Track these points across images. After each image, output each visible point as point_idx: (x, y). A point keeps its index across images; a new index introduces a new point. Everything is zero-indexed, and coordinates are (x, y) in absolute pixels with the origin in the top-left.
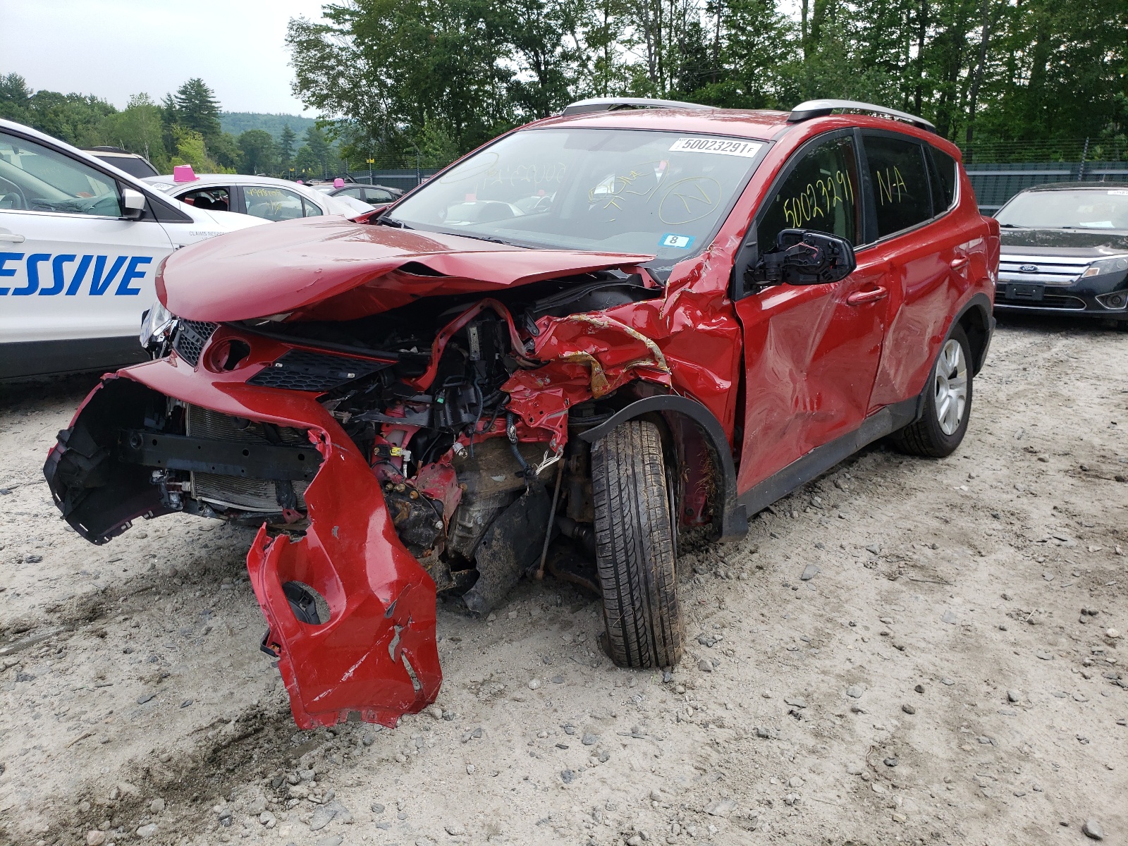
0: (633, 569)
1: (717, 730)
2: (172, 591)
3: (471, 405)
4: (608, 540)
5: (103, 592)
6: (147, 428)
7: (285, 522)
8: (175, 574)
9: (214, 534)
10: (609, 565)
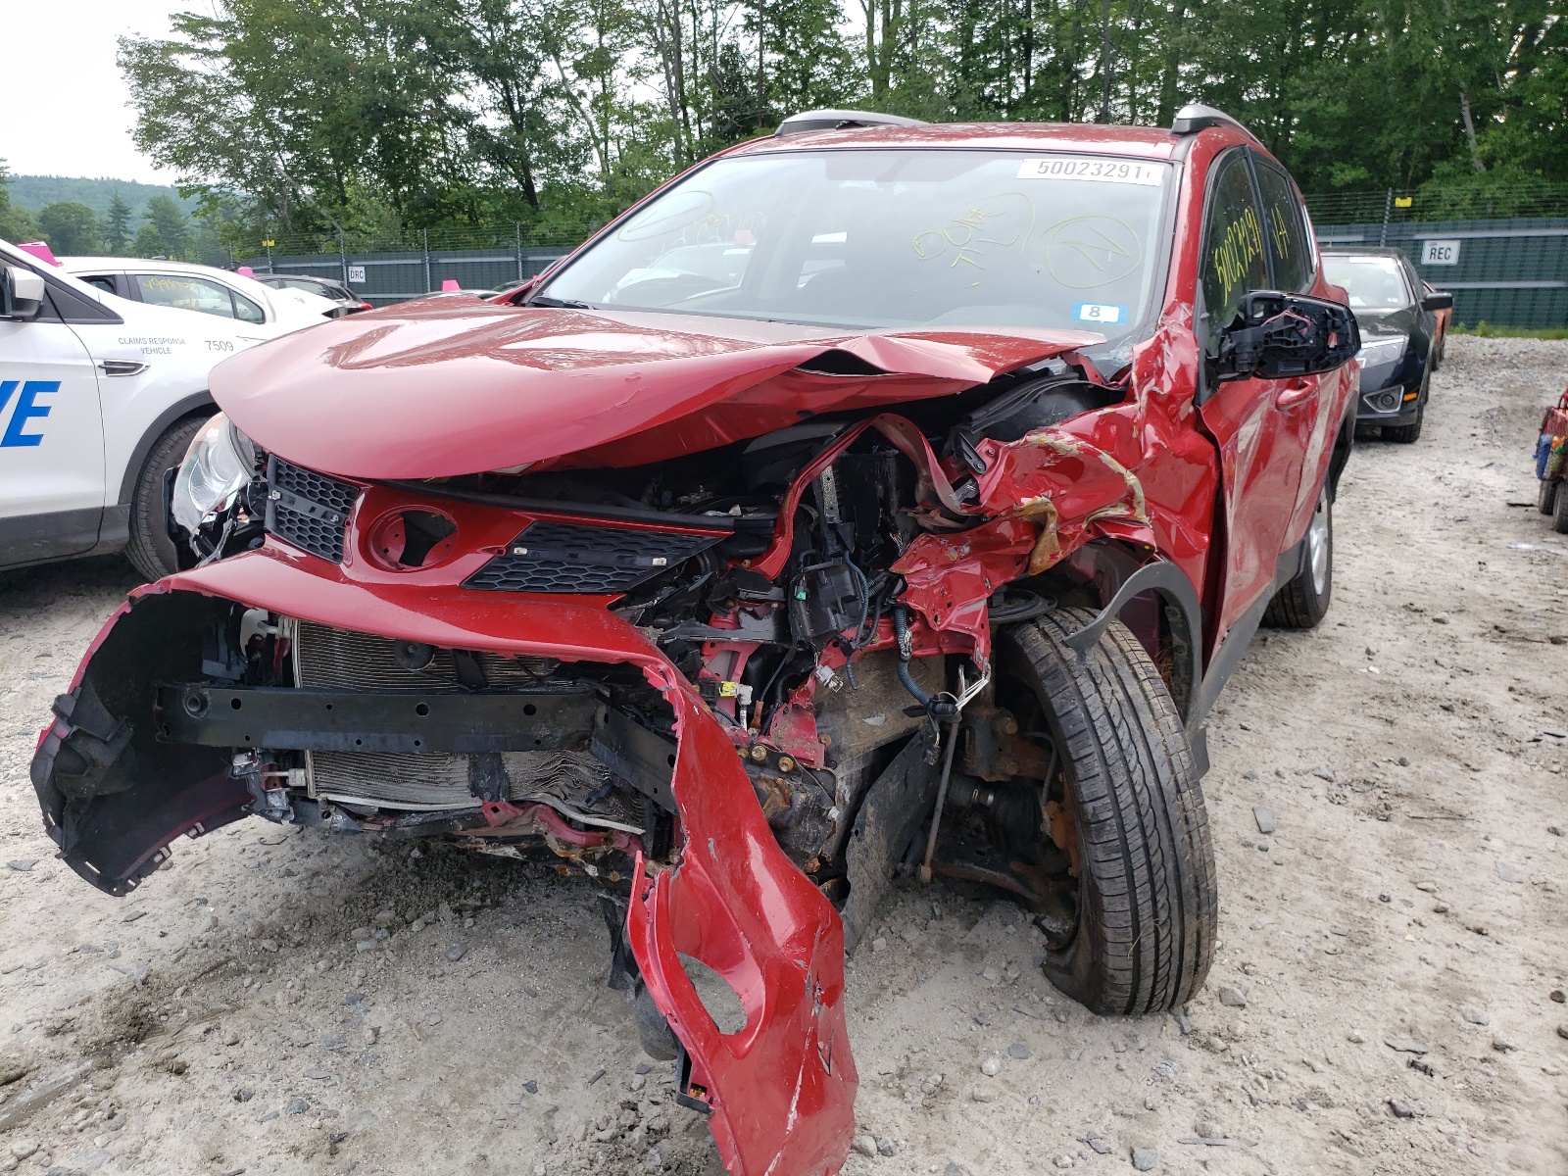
0: (1156, 859)
1: (1324, 1112)
2: (266, 965)
3: (847, 600)
4: (1110, 814)
5: (144, 983)
6: (213, 680)
7: (487, 825)
8: (261, 931)
9: (293, 848)
10: (1115, 856)
